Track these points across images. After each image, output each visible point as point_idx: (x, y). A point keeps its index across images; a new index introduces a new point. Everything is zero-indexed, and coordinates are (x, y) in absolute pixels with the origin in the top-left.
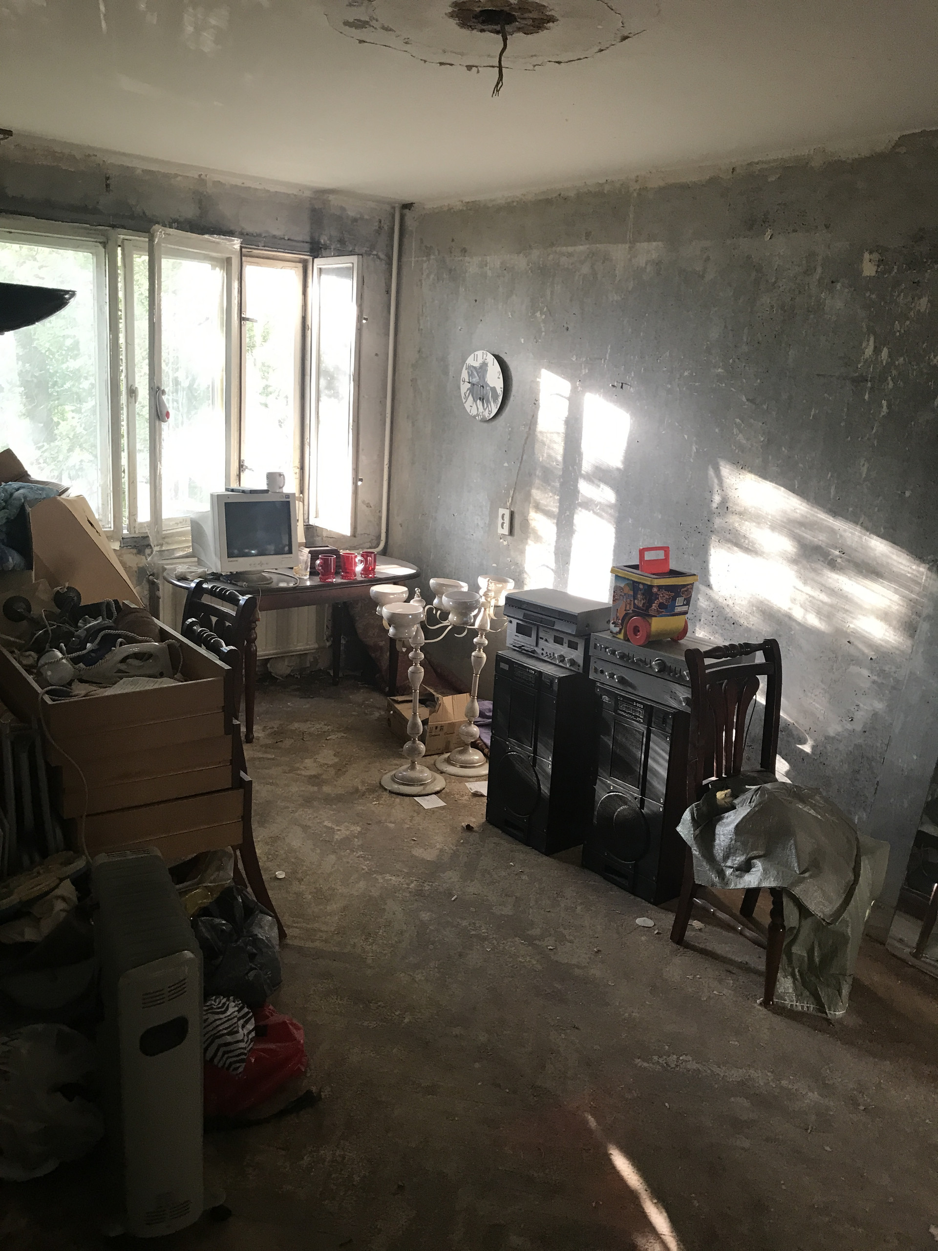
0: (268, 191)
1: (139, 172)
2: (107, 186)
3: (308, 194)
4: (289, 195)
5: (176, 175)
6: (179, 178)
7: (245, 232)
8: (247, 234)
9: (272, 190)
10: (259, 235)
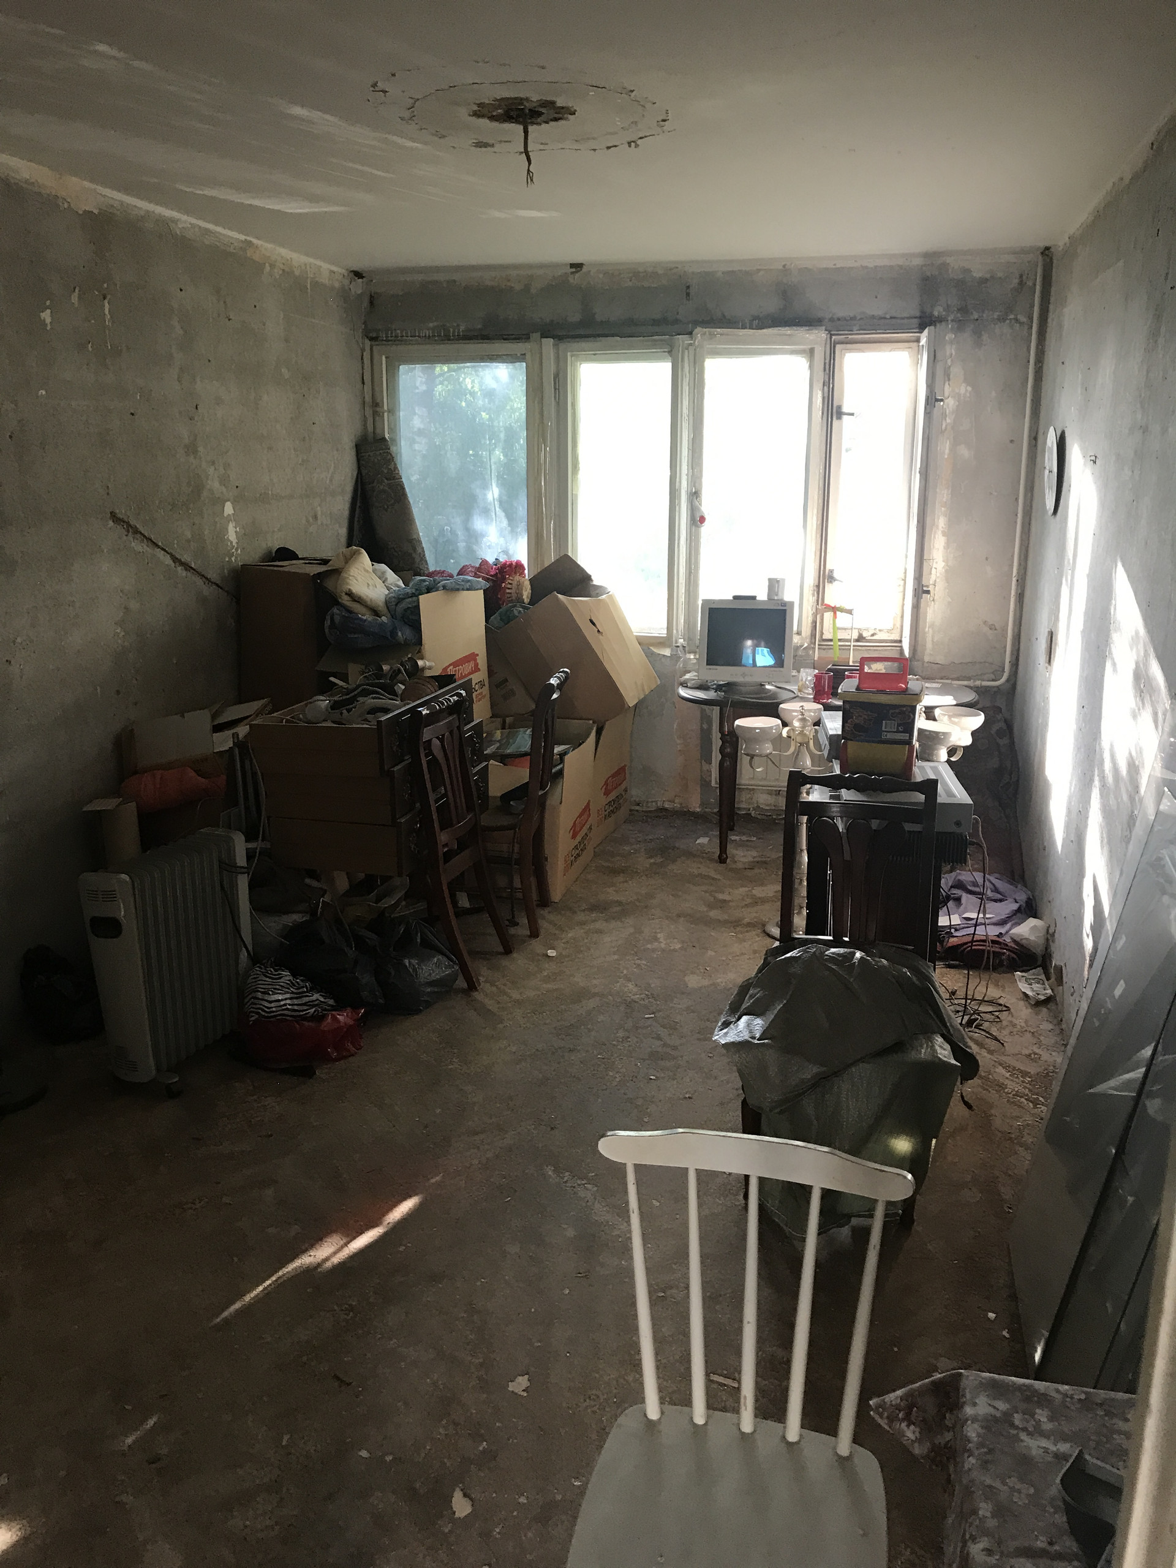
0: (866, 267)
1: (720, 274)
2: (688, 294)
3: (917, 261)
4: (891, 267)
5: (759, 270)
6: (761, 273)
7: (835, 317)
8: (839, 319)
9: (871, 265)
10: (853, 318)
